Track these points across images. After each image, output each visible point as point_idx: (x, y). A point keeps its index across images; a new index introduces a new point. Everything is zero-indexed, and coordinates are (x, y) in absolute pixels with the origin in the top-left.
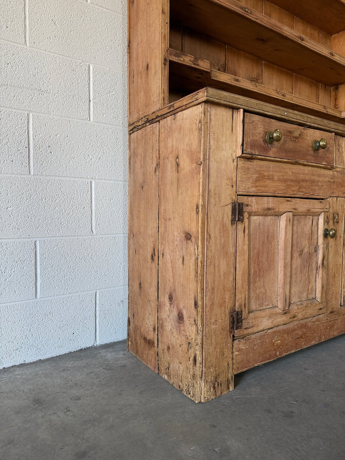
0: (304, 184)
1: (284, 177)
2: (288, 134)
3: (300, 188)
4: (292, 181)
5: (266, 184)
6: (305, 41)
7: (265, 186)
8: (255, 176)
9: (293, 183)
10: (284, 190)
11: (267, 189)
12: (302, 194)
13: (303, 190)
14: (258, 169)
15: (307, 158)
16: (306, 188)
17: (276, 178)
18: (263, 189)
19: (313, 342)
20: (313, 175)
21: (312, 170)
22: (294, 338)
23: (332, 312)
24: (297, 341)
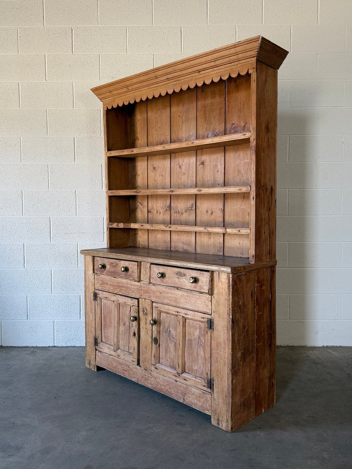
0: (123, 288)
1: (113, 284)
2: (111, 264)
3: (121, 290)
4: (116, 286)
5: (105, 286)
6: (174, 191)
7: (105, 287)
8: (101, 282)
9: (117, 287)
10: (113, 290)
11: (106, 288)
12: (122, 293)
13: (122, 291)
14: (102, 279)
15: (121, 275)
16: (124, 290)
18: (104, 288)
19: (133, 379)
20: (128, 284)
21: (127, 282)
22: (122, 369)
23: (146, 370)
24: (124, 371)
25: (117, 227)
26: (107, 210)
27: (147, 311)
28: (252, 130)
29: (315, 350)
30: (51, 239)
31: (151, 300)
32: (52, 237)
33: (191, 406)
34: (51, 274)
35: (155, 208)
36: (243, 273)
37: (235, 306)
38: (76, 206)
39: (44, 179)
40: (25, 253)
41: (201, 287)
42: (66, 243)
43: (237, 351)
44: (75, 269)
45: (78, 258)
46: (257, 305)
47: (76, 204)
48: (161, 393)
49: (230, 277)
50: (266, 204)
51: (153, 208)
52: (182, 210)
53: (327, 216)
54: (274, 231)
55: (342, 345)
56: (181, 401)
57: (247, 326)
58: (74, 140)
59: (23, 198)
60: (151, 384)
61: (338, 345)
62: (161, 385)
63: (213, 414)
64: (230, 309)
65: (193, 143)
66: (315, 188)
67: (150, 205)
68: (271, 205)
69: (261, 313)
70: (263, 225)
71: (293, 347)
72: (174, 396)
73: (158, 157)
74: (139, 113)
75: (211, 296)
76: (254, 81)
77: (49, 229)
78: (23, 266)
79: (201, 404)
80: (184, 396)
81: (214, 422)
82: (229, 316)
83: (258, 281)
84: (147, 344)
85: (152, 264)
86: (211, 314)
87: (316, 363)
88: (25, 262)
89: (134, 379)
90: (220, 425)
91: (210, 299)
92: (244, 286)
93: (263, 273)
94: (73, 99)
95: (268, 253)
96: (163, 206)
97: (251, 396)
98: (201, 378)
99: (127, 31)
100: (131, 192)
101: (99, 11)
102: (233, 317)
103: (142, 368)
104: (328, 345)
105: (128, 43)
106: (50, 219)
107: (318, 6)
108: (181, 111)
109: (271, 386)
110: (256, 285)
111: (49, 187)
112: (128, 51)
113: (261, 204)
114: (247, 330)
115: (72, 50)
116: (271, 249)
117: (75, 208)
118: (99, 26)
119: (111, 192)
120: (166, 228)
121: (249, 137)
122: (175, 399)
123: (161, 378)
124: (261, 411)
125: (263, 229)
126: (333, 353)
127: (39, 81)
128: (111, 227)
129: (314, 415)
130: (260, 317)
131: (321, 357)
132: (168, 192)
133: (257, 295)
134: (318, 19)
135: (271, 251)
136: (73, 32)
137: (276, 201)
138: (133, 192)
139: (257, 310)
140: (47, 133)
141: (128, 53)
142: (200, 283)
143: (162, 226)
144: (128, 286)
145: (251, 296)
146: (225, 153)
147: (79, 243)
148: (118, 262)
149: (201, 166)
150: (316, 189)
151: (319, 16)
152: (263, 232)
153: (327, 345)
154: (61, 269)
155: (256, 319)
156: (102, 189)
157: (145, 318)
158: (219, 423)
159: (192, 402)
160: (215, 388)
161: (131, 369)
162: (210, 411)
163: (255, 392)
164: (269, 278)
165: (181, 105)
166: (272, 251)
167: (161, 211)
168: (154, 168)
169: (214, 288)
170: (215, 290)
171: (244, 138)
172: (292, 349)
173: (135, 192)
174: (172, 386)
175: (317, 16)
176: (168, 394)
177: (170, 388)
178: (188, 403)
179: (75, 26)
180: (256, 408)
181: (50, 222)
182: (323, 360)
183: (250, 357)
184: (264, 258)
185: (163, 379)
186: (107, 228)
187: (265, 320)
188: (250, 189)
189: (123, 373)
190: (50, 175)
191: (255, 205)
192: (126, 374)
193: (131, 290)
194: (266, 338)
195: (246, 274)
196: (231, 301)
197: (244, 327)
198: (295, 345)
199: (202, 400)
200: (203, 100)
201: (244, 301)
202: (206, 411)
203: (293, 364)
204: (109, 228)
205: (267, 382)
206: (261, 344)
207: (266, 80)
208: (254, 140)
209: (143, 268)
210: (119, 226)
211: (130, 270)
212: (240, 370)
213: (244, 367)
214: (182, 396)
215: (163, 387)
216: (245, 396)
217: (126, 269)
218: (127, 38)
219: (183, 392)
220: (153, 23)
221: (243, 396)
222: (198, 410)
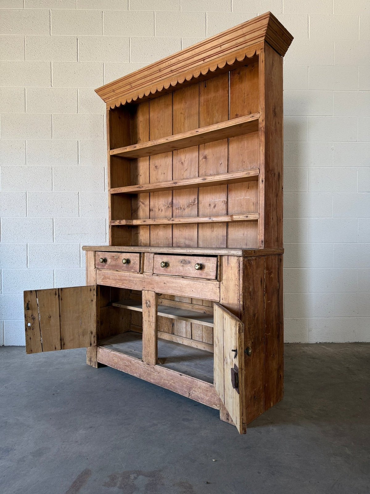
0: (125, 282)
1: (115, 278)
2: (112, 258)
3: (123, 283)
4: (118, 280)
5: (107, 280)
6: (178, 183)
7: (107, 282)
8: (102, 277)
9: (119, 281)
10: (115, 284)
12: (124, 286)
13: (125, 284)
14: (103, 274)
15: (123, 268)
16: (126, 284)
17: (111, 278)
18: (106, 283)
19: (135, 375)
20: (130, 277)
21: (130, 274)
22: (124, 364)
23: (148, 365)
24: (126, 367)
25: (119, 224)
26: (109, 208)
27: (150, 303)
28: (261, 110)
29: (310, 346)
30: (53, 240)
31: (154, 292)
32: (54, 238)
33: (197, 401)
34: (54, 274)
35: (157, 206)
36: (254, 258)
37: (245, 291)
38: (79, 208)
39: (48, 181)
40: (28, 254)
41: (207, 274)
42: (69, 243)
43: (248, 340)
44: (77, 269)
45: (80, 258)
46: (266, 292)
47: (79, 205)
48: (164, 388)
49: (241, 261)
50: (274, 190)
51: (155, 206)
52: (185, 206)
53: (319, 218)
54: (281, 218)
55: (334, 341)
56: (187, 396)
57: (257, 314)
58: (78, 143)
59: (27, 199)
60: (154, 379)
61: (331, 342)
62: (164, 380)
63: (221, 409)
64: (241, 295)
65: (197, 131)
67: (152, 203)
68: (279, 191)
69: (270, 301)
70: (272, 210)
71: (288, 344)
72: (179, 391)
73: (160, 155)
74: (141, 115)
75: (219, 282)
76: (262, 62)
77: (52, 229)
78: (26, 266)
79: (208, 398)
80: (190, 391)
81: (222, 417)
82: (240, 302)
83: (267, 269)
84: (150, 337)
85: (156, 254)
86: (219, 301)
87: (314, 358)
88: (28, 262)
89: (136, 374)
90: (230, 420)
91: (218, 286)
92: (254, 272)
93: (271, 260)
94: (78, 105)
95: (276, 240)
96: (165, 204)
97: (261, 389)
99: (130, 41)
100: (133, 188)
101: (103, 22)
102: (243, 303)
103: (145, 363)
105: (131, 52)
106: (53, 220)
107: (308, 22)
108: (183, 108)
109: (280, 378)
110: (265, 271)
111: (53, 188)
112: (130, 61)
113: (270, 188)
114: (257, 318)
115: (77, 58)
116: (278, 236)
117: (77, 209)
118: (104, 36)
119: (113, 190)
120: (168, 221)
121: (258, 118)
122: (179, 394)
123: (165, 372)
124: (270, 405)
125: (271, 214)
126: (327, 349)
127: (44, 87)
128: (113, 224)
129: (325, 408)
130: (269, 305)
131: (317, 353)
132: (171, 184)
133: (266, 283)
134: (308, 35)
135: (278, 239)
136: (78, 41)
137: (283, 188)
138: (135, 188)
139: (266, 298)
140: (52, 137)
141: (130, 63)
142: (206, 270)
143: (165, 220)
144: (130, 278)
145: (260, 283)
146: (228, 145)
147: (81, 244)
148: (120, 255)
149: (204, 160)
150: (308, 192)
151: (309, 31)
152: (271, 218)
153: (320, 342)
154: (64, 269)
155: (265, 307)
156: (105, 191)
157: (148, 310)
158: (228, 418)
159: (198, 396)
161: (133, 365)
162: (218, 406)
163: (265, 384)
164: (277, 266)
165: (183, 102)
166: (279, 239)
167: (163, 208)
168: (156, 167)
169: (222, 273)
170: (223, 275)
171: (252, 120)
173: (138, 187)
174: (177, 380)
175: (308, 32)
176: (173, 388)
177: (174, 383)
178: (194, 398)
179: (81, 36)
180: (265, 402)
181: (53, 223)
182: (320, 355)
183: (260, 347)
184: (272, 245)
185: (166, 374)
186: (110, 226)
187: (273, 309)
188: (259, 172)
189: (125, 369)
190: (54, 177)
191: (264, 188)
192: (128, 370)
193: (134, 283)
194: (274, 328)
195: (256, 259)
196: (241, 286)
197: (254, 315)
198: (290, 342)
199: (210, 394)
200: (206, 95)
201: (254, 287)
202: (214, 406)
203: (291, 359)
204: (112, 225)
205: (275, 374)
206: (270, 334)
207: (273, 64)
208: (263, 121)
209: (147, 259)
210: (121, 223)
211: (131, 261)
212: (250, 360)
213: (255, 358)
214: (187, 390)
215: (167, 382)
216: (256, 389)
217: (128, 261)
218: (130, 48)
219: (188, 386)
220: (155, 35)
221: (254, 388)
222: (205, 404)
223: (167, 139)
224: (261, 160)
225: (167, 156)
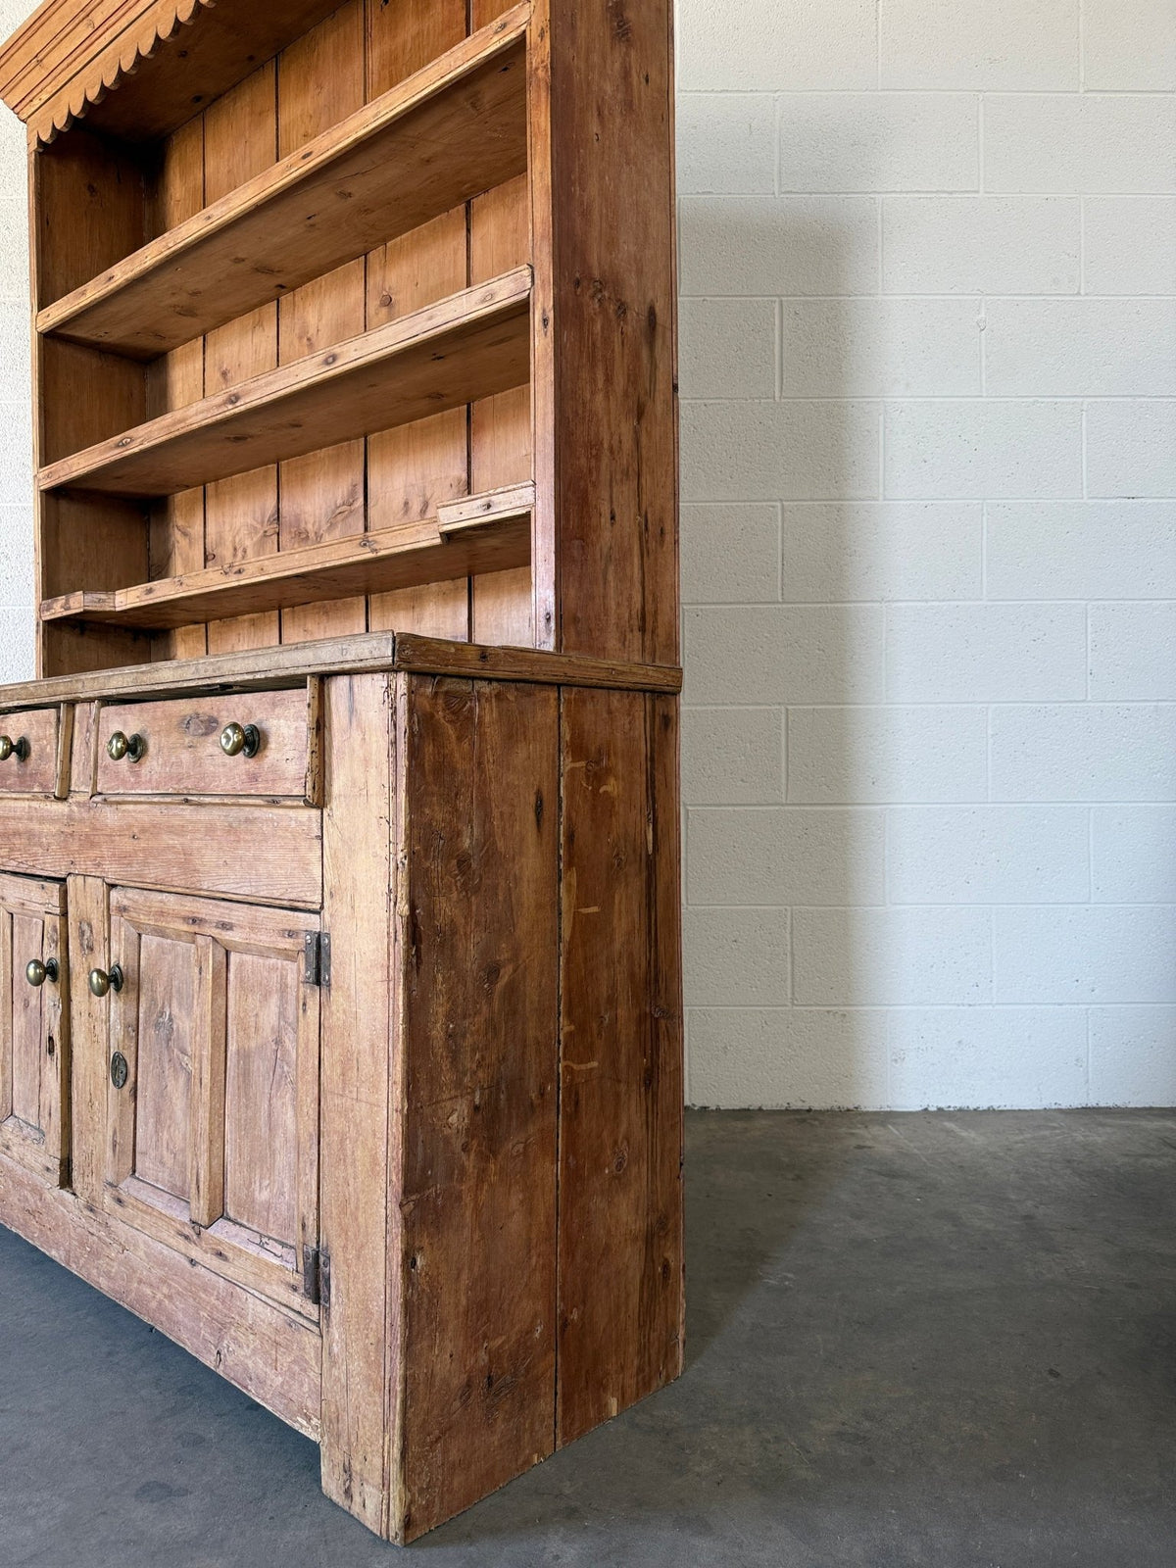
0: (18, 842)
3: (12, 850)
6: (243, 396)
12: (17, 864)
13: (18, 855)
16: (19, 850)
19: (53, 1254)
20: (31, 819)
21: (30, 807)
22: (22, 1205)
23: (91, 1210)
24: (28, 1217)
25: (65, 613)
26: (36, 549)
27: (91, 931)
29: (894, 1124)
31: (103, 878)
33: (244, 1391)
35: (229, 538)
36: (485, 688)
37: (426, 850)
41: (277, 776)
43: (445, 1096)
46: (570, 865)
48: (141, 1317)
49: (398, 695)
50: (620, 381)
51: (220, 541)
52: (320, 522)
54: (668, 528)
55: (995, 1105)
56: (209, 1361)
57: (510, 968)
60: (108, 1275)
61: (984, 1106)
62: (140, 1281)
63: (326, 1438)
64: (400, 865)
66: (881, 498)
67: (211, 528)
68: (651, 393)
69: (594, 909)
70: (605, 476)
71: (807, 1115)
72: (184, 1336)
73: (236, 324)
74: (178, 175)
75: (319, 812)
79: (281, 1379)
80: (221, 1339)
81: (331, 1483)
82: (395, 904)
83: (578, 749)
84: (95, 1088)
85: (107, 701)
86: (318, 907)
87: (893, 1175)
89: (58, 1250)
90: (357, 1499)
91: (315, 830)
92: (489, 756)
93: (605, 715)
95: (636, 623)
96: (255, 523)
97: (537, 1335)
98: (284, 1245)
100: (105, 452)
102: (413, 907)
103: (82, 1201)
104: (943, 1105)
108: (311, 112)
109: (658, 1279)
110: (567, 764)
113: (593, 366)
114: (512, 989)
116: (649, 607)
120: (224, 578)
121: (523, 28)
122: (187, 1349)
123: (142, 1246)
124: (602, 1407)
125: (605, 494)
126: (964, 1134)
128: (48, 616)
129: (867, 1424)
130: (588, 930)
131: (915, 1151)
132: (219, 406)
133: (569, 818)
135: (649, 619)
137: (675, 388)
138: (111, 449)
139: (569, 891)
142: (273, 754)
144: (31, 826)
145: (532, 816)
146: (468, 231)
149: (384, 310)
152: (605, 509)
153: (940, 1106)
155: (566, 934)
157: (85, 966)
158: (349, 1487)
159: (246, 1369)
160: (333, 1299)
161: (47, 1206)
162: (315, 1421)
163: (562, 1312)
164: (643, 748)
165: (312, 86)
166: (655, 620)
167: (248, 543)
168: (224, 374)
169: (330, 765)
170: (334, 776)
172: (804, 1121)
173: (118, 446)
174: (179, 1283)
176: (166, 1323)
177: (170, 1297)
178: (232, 1375)
180: (567, 1399)
182: (924, 1160)
183: (532, 1129)
184: (613, 643)
185: (145, 1252)
186: (38, 625)
187: (617, 946)
188: (529, 280)
189: (25, 1226)
191: (551, 354)
192: (32, 1229)
193: (41, 845)
194: (623, 1039)
195: (499, 696)
196: (402, 821)
197: (493, 972)
198: (816, 1106)
199: (285, 1360)
200: (386, 38)
201: (492, 834)
202: (299, 1419)
204: (45, 622)
205: (631, 1259)
206: (595, 1064)
208: (542, 36)
209: (80, 732)
210: (69, 609)
211: (33, 749)
212: (459, 1198)
213: (491, 1185)
214: (211, 1334)
215: (148, 1291)
216: (499, 1341)
217: (22, 749)
219: (216, 1315)
221: (485, 1337)
222: (270, 1409)
223: (209, 218)
224: (538, 221)
225: (260, 323)
